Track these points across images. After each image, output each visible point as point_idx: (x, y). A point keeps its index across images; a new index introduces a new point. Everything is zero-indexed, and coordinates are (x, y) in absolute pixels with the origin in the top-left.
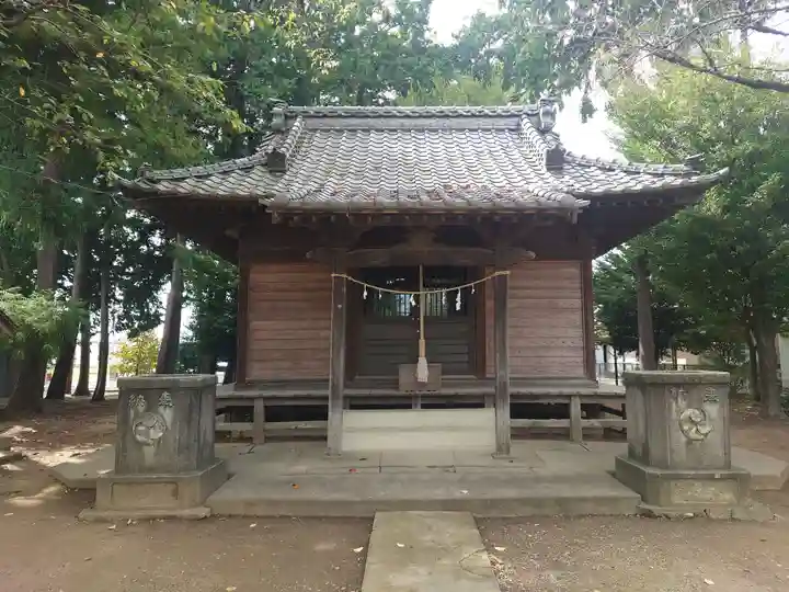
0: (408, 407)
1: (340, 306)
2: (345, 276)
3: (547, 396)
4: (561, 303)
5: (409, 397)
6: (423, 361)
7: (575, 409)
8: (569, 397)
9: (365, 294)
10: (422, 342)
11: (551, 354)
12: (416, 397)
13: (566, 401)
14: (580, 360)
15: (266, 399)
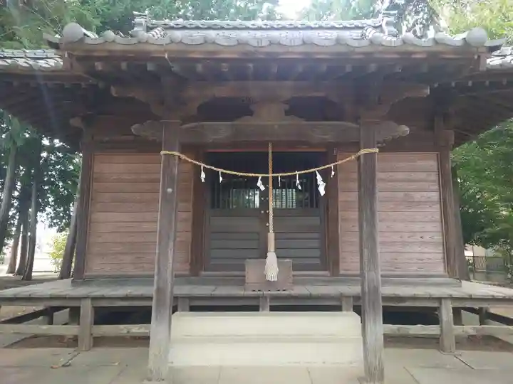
0: (255, 308)
1: (170, 190)
2: (176, 153)
3: (414, 298)
4: (418, 196)
5: (257, 298)
6: (272, 256)
7: (446, 314)
8: (439, 299)
9: (203, 175)
10: (271, 236)
11: (408, 249)
12: (265, 297)
13: (436, 305)
14: (441, 256)
15: (94, 299)
